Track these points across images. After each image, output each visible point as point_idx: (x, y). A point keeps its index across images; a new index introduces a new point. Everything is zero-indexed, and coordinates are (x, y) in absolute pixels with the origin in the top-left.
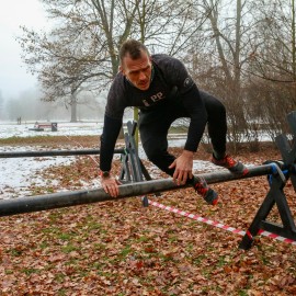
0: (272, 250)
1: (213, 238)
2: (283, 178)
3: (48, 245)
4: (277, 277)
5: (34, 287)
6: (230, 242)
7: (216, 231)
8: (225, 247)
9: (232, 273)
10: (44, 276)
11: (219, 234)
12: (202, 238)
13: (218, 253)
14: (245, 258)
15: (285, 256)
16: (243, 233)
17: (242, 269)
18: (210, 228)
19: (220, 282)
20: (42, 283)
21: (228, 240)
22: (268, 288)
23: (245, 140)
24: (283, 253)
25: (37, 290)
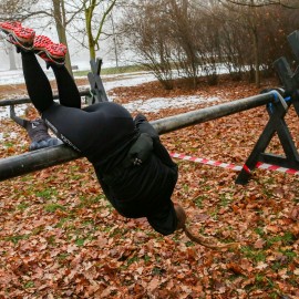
0: (270, 182)
1: (206, 176)
2: (285, 105)
3: (27, 206)
4: (286, 210)
5: (27, 256)
6: (225, 179)
7: (206, 169)
8: (222, 184)
9: (240, 210)
10: (35, 242)
11: (210, 171)
12: (193, 177)
13: (217, 192)
14: (248, 194)
15: (285, 187)
16: (239, 168)
17: (249, 206)
18: (198, 166)
19: (230, 222)
20: (35, 250)
21: (221, 177)
22: (282, 222)
23: (204, 74)
24: (283, 184)
25: (32, 259)
